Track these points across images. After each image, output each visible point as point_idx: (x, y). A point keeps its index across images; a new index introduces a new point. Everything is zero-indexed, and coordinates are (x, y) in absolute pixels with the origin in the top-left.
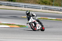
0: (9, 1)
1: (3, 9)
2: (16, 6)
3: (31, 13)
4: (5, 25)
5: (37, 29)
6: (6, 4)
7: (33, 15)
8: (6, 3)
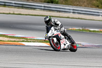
0: (48, 2)
1: (38, 15)
2: (60, 11)
3: (53, 20)
4: (41, 42)
5: (62, 48)
6: (43, 8)
7: (56, 24)
8: (43, 5)
